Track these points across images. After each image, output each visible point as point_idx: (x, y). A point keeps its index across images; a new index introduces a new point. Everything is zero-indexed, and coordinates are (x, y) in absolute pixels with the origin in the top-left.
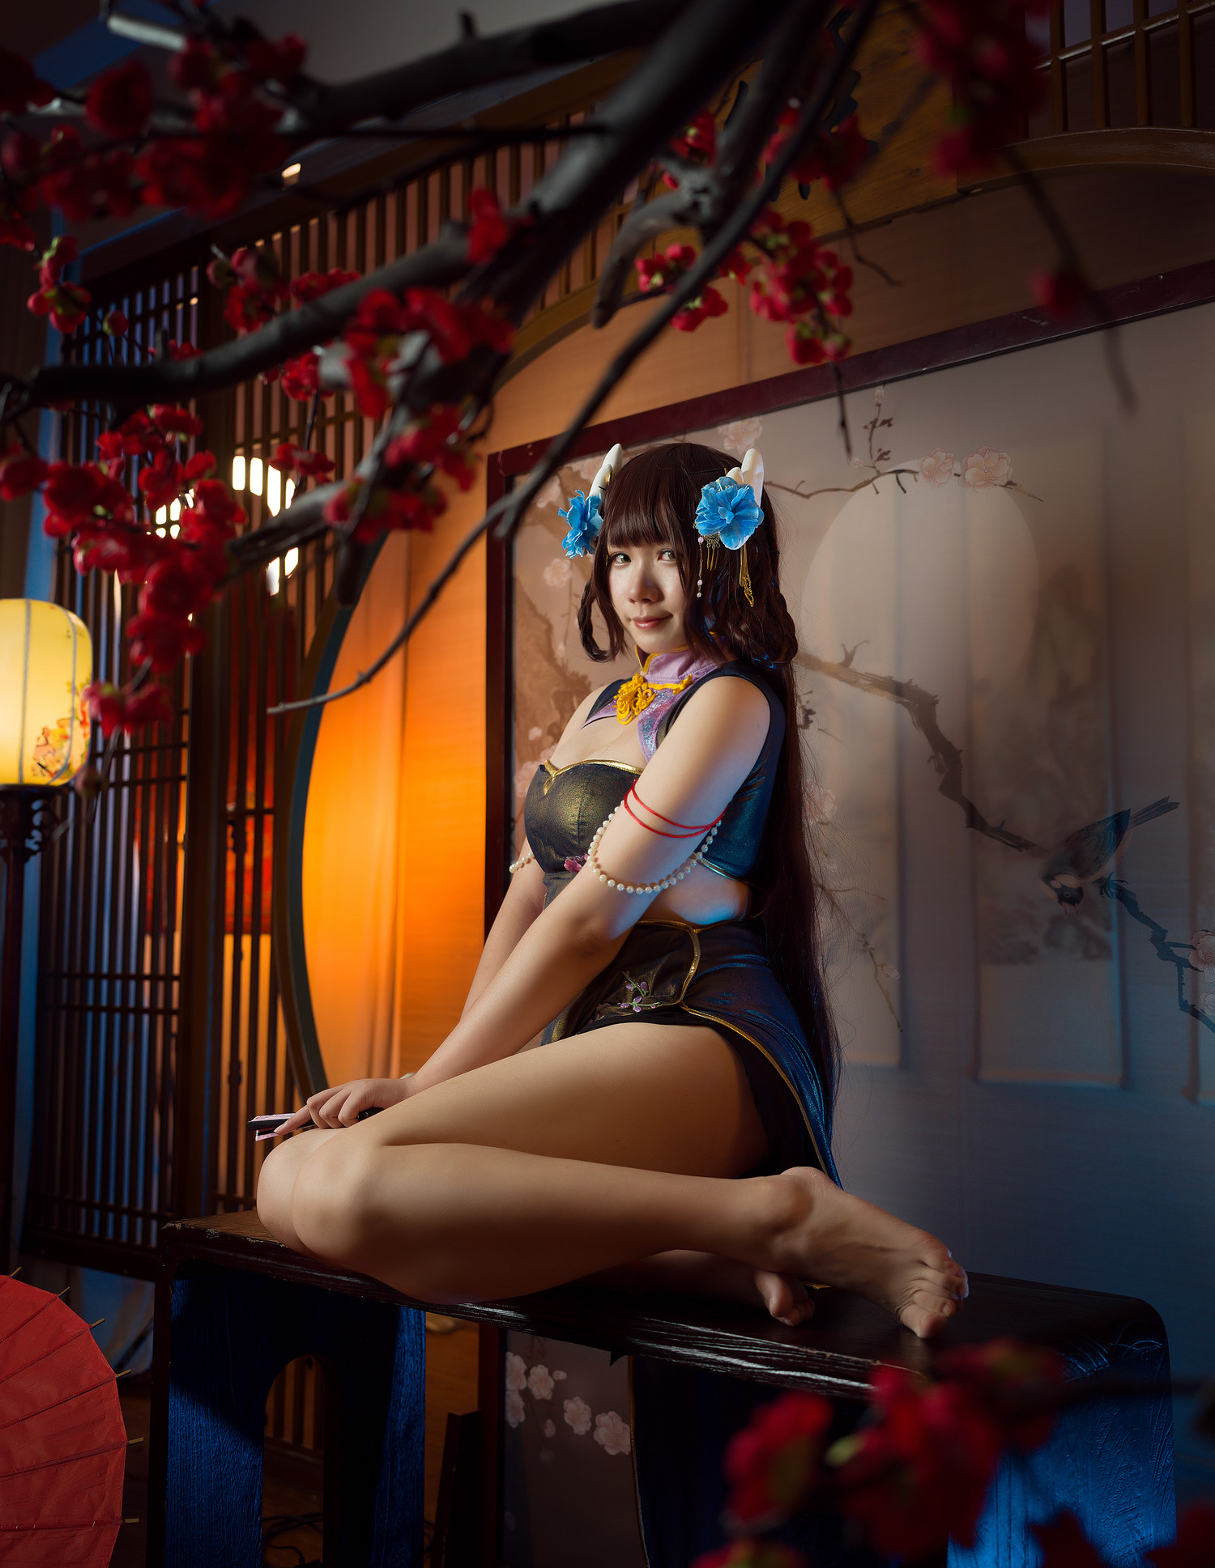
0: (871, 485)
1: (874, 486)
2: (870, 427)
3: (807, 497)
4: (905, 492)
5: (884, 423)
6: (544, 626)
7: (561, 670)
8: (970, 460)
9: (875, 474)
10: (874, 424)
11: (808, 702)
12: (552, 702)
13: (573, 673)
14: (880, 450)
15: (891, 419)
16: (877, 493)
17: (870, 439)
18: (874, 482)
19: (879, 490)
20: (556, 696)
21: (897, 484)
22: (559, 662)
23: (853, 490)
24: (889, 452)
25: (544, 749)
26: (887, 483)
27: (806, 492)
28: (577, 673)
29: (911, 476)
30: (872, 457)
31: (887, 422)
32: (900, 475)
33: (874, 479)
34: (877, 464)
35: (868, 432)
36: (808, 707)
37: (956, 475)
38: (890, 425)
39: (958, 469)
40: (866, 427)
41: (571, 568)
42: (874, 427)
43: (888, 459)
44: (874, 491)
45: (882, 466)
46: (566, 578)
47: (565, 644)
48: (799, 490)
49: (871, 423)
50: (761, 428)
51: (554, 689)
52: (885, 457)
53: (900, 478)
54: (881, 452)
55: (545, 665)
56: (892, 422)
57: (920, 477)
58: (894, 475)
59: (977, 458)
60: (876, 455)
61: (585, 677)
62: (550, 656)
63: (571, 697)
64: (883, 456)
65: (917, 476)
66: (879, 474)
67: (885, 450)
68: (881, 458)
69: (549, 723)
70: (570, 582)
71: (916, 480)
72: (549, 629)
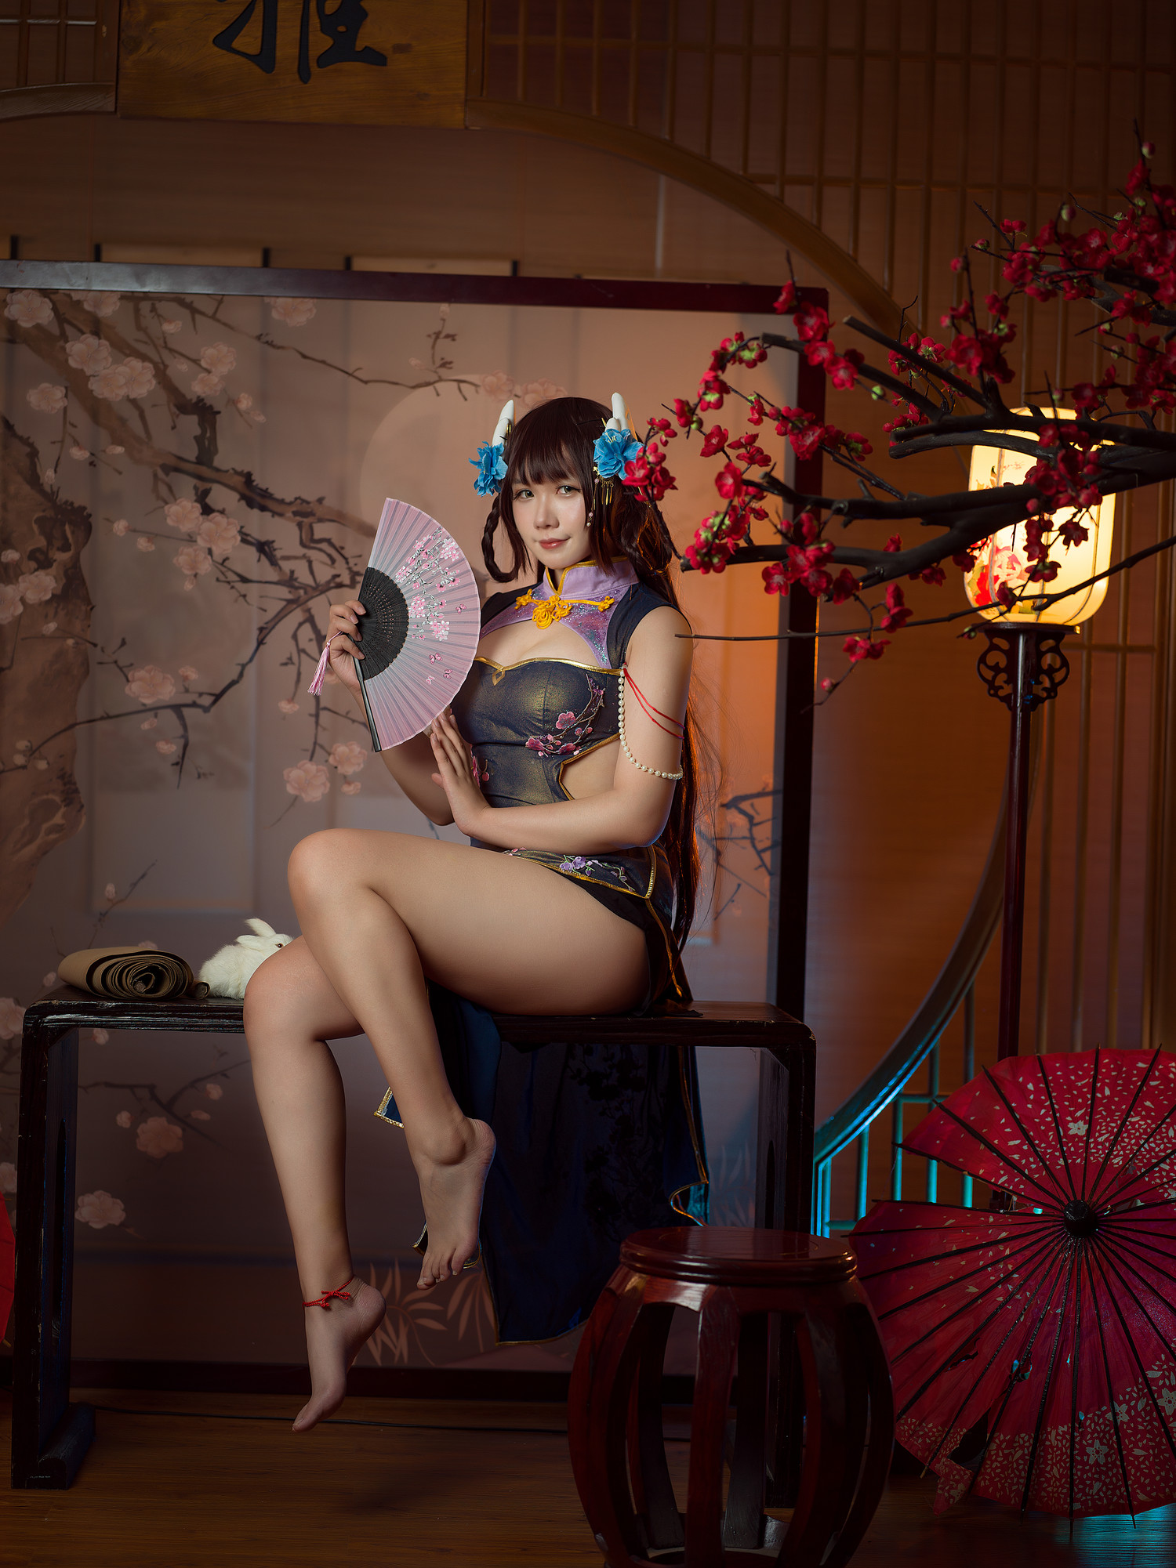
0: (431, 388)
1: (435, 389)
2: (434, 336)
3: (366, 382)
4: (466, 400)
5: (447, 336)
6: (28, 449)
7: (50, 497)
8: (530, 387)
9: (437, 379)
10: (438, 335)
11: (356, 565)
12: (35, 527)
13: (66, 502)
14: (442, 359)
15: (455, 335)
16: (438, 395)
17: (433, 347)
18: (436, 385)
19: (440, 392)
20: (39, 521)
21: (457, 391)
22: (47, 489)
23: (414, 387)
24: (451, 363)
25: (23, 574)
26: (447, 388)
27: (365, 378)
28: (72, 504)
29: (473, 388)
30: (434, 362)
31: (452, 337)
32: (462, 385)
33: (435, 382)
34: (438, 370)
35: (431, 340)
36: (355, 569)
37: (516, 396)
38: (454, 340)
39: (518, 390)
40: (429, 336)
41: (66, 396)
42: (437, 337)
43: (451, 368)
44: (435, 393)
45: (443, 372)
46: (60, 405)
47: (55, 472)
48: (356, 374)
49: (435, 333)
50: (315, 311)
51: (36, 516)
52: (448, 366)
53: (462, 388)
54: (444, 361)
55: (26, 489)
56: (456, 337)
57: (481, 390)
58: (455, 384)
59: (536, 386)
60: (439, 362)
61: (84, 508)
62: (34, 480)
63: (65, 525)
64: (445, 364)
65: (478, 389)
66: (440, 380)
67: (448, 359)
68: (443, 365)
69: (30, 548)
70: (65, 409)
71: (477, 392)
72: (33, 454)
